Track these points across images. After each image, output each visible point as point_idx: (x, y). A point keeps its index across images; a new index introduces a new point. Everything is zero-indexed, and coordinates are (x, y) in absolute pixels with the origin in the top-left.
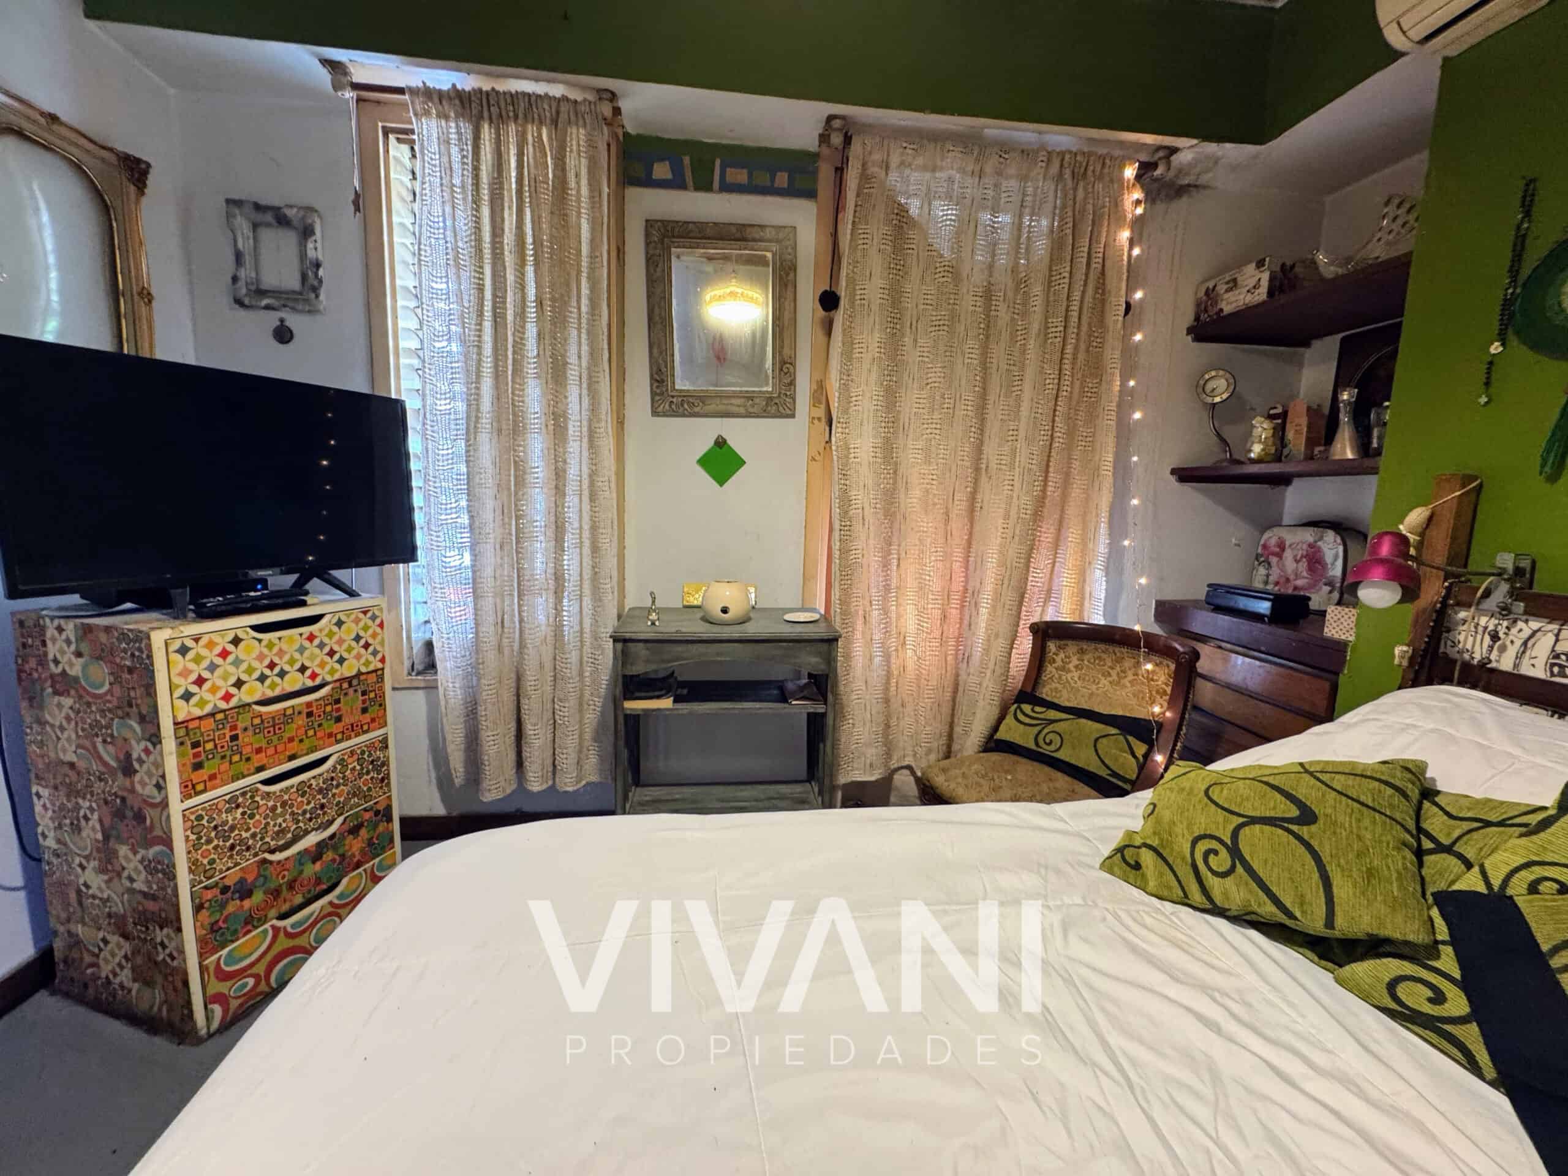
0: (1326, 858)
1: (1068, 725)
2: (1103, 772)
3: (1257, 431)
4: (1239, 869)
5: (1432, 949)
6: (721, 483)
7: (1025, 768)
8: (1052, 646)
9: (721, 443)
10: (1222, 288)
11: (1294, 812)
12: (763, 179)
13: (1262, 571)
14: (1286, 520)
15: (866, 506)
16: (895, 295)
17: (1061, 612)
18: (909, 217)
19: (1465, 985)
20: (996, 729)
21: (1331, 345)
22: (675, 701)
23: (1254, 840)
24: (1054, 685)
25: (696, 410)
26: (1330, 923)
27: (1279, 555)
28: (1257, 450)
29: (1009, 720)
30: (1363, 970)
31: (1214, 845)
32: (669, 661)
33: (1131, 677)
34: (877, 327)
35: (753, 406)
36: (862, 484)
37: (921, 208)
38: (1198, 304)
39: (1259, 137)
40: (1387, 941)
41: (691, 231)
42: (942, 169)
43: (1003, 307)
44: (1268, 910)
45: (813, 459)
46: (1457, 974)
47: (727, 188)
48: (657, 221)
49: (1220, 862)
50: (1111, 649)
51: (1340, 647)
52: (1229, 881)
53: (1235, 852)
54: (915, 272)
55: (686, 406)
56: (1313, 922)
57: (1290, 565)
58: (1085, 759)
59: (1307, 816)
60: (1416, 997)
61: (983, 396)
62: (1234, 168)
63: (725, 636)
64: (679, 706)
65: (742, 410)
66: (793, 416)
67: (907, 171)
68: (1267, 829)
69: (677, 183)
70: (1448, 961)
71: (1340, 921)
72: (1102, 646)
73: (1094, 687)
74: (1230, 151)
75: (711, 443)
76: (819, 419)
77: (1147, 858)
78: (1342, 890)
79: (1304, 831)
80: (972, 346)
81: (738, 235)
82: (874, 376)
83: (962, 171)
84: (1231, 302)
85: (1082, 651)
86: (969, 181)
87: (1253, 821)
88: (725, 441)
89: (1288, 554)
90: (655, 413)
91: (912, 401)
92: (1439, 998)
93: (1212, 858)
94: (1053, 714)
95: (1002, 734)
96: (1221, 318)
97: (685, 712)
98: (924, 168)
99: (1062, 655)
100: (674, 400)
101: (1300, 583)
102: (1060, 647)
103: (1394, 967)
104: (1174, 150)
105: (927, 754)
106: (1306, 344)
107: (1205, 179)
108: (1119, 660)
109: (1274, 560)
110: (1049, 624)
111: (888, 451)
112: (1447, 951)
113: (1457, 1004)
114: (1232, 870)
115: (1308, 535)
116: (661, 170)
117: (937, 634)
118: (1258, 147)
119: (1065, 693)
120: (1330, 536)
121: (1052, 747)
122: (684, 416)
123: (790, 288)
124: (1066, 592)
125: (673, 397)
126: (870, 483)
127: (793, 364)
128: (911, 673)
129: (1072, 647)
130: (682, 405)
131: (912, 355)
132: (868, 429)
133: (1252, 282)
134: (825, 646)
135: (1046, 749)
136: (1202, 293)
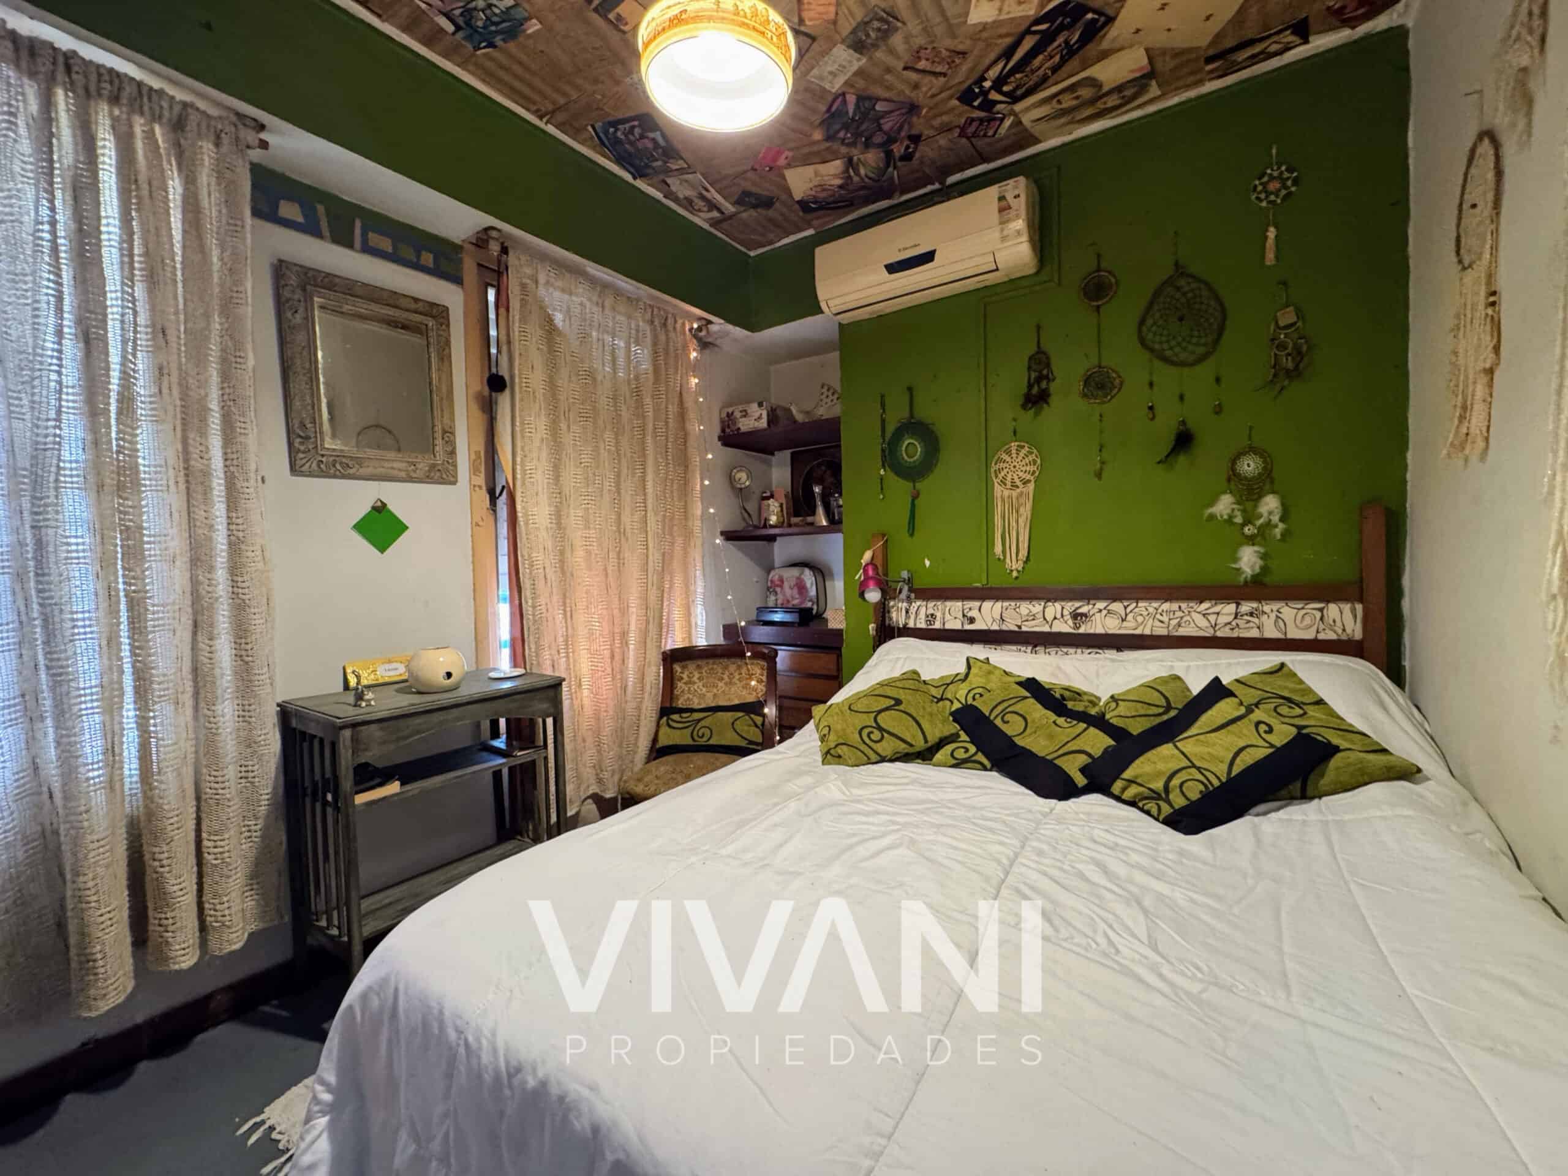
0: (915, 715)
1: (711, 720)
2: (744, 744)
3: (772, 508)
4: (886, 735)
5: (957, 735)
6: (382, 550)
7: (699, 759)
8: (677, 668)
9: (380, 508)
10: (737, 414)
11: (893, 702)
12: (409, 254)
13: (773, 598)
14: (777, 564)
15: (548, 565)
16: (552, 386)
17: (676, 641)
18: (555, 326)
19: (972, 742)
20: (655, 740)
21: (787, 454)
22: (402, 784)
23: (885, 720)
24: (686, 697)
25: (351, 471)
26: (926, 741)
27: (781, 586)
28: (773, 519)
29: (664, 730)
30: (941, 755)
31: (870, 729)
33: (737, 677)
34: (543, 412)
35: (415, 471)
36: (541, 547)
37: (564, 321)
38: (722, 421)
39: (752, 328)
40: (946, 738)
41: (335, 285)
42: (577, 295)
43: (624, 408)
44: (902, 747)
45: (477, 525)
46: (968, 739)
47: (368, 249)
48: (296, 265)
49: (876, 735)
50: (717, 661)
51: (839, 633)
52: (884, 743)
53: (880, 729)
54: (564, 372)
55: (338, 466)
56: (920, 744)
57: (788, 592)
58: (730, 739)
59: (898, 702)
60: (960, 754)
61: (618, 475)
62: (735, 340)
63: (445, 703)
64: (408, 787)
65: (403, 474)
66: (454, 483)
67: (551, 290)
68: (887, 713)
69: (311, 228)
70: (964, 736)
71: (929, 738)
72: (711, 661)
73: (715, 690)
74: (738, 332)
75: (366, 508)
76: (480, 487)
77: (843, 750)
78: (926, 726)
79: (901, 707)
80: (608, 435)
81: (391, 302)
82: (544, 454)
83: (590, 300)
84: (746, 425)
85: (699, 667)
86: (595, 309)
87: (880, 712)
88: (384, 505)
89: (786, 585)
90: (295, 470)
91: (572, 477)
92: (967, 750)
93: (872, 736)
94: (697, 716)
95: (663, 741)
96: (739, 433)
97: (416, 792)
98: (563, 290)
99: (686, 673)
100: (324, 459)
101: (796, 602)
102: (683, 668)
103: (949, 748)
104: (710, 322)
105: (612, 776)
106: (773, 454)
107: (718, 342)
108: (726, 668)
109: (778, 590)
110: (673, 651)
111: (558, 516)
112: (962, 733)
113: (973, 749)
114: (883, 737)
115: (795, 572)
116: (289, 210)
117: (609, 670)
118: (749, 333)
119: (696, 701)
120: (807, 572)
121: (705, 739)
122: (335, 477)
123: (446, 363)
124: (677, 625)
125: (323, 456)
126: (549, 544)
127: (453, 433)
128: (588, 711)
129: (692, 666)
130: (334, 466)
131: (567, 439)
132: (544, 498)
133: (757, 415)
134: (551, 693)
135: (702, 741)
136: (724, 415)
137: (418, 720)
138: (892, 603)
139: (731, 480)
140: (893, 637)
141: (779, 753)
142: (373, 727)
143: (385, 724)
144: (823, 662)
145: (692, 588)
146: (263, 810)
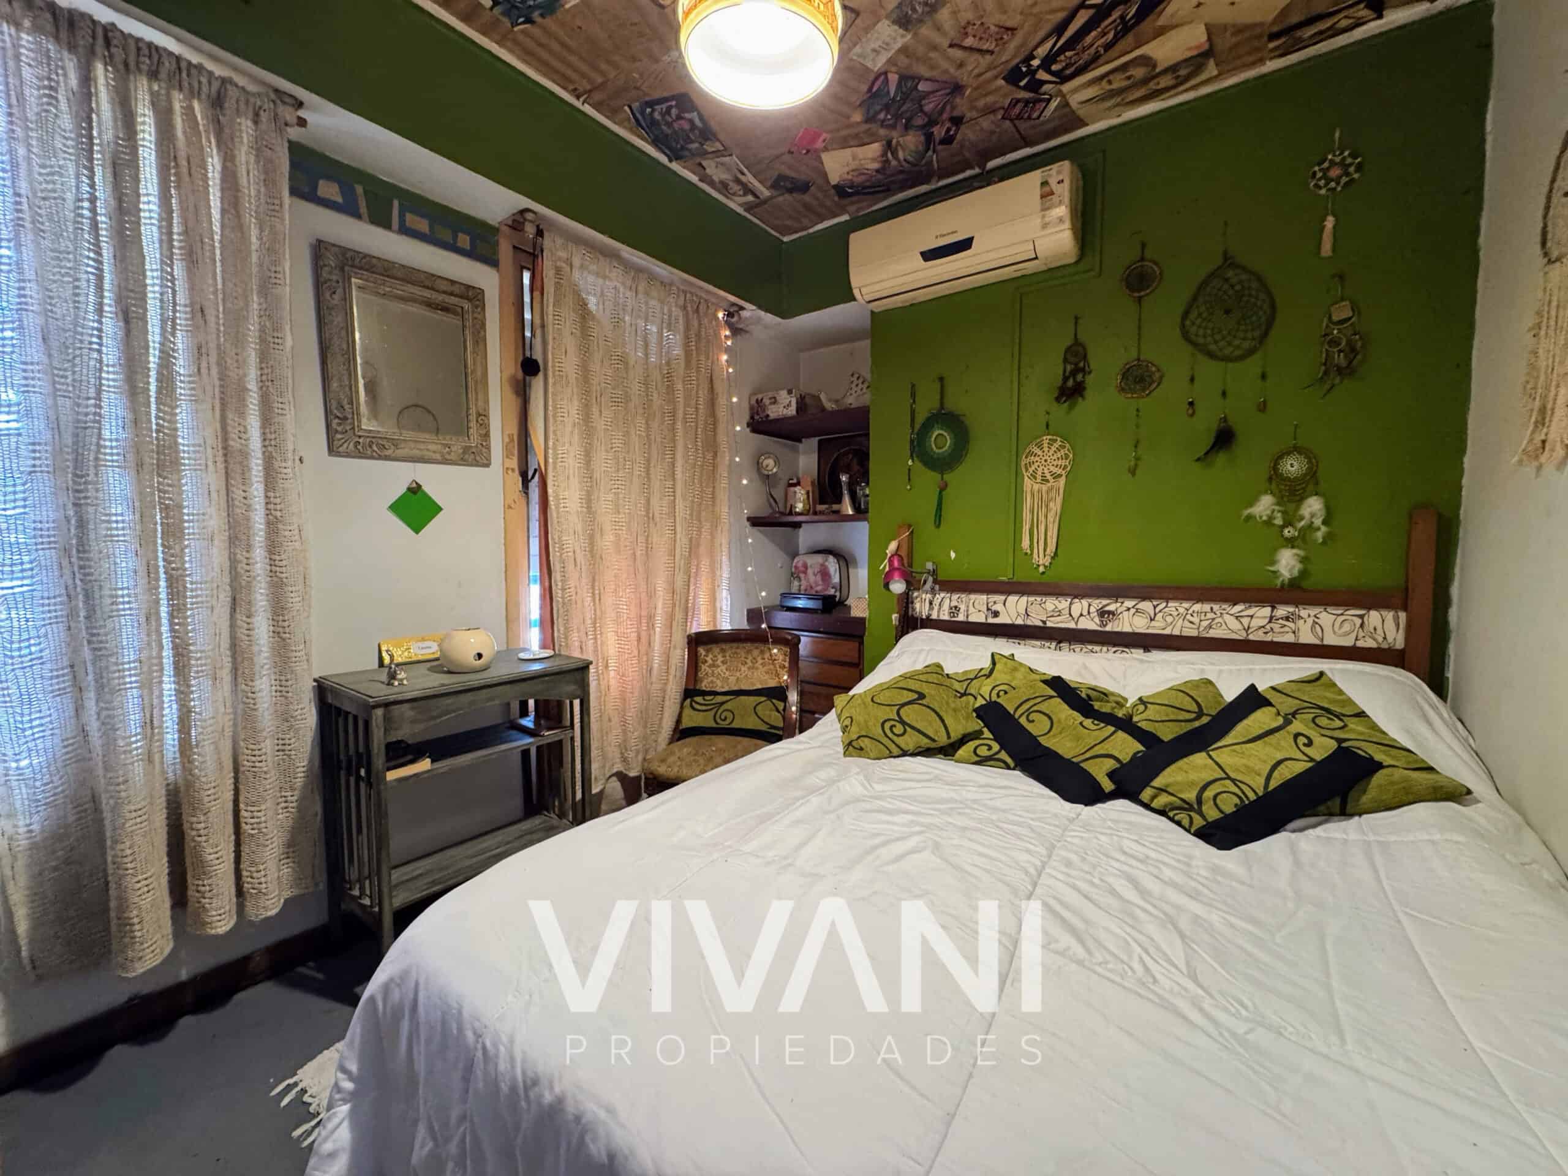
0: (938, 710)
1: (733, 704)
2: (764, 728)
3: (799, 495)
4: (908, 729)
5: (981, 732)
6: (417, 532)
7: (721, 741)
8: (701, 651)
9: (415, 490)
10: (767, 401)
11: (916, 696)
12: (446, 235)
13: (796, 583)
14: (802, 550)
15: (578, 551)
16: (584, 369)
17: (700, 624)
18: (588, 310)
19: (996, 739)
20: (679, 721)
21: (815, 441)
22: (433, 761)
23: (908, 714)
24: (710, 679)
25: (388, 453)
26: (949, 737)
27: (805, 573)
28: (800, 507)
29: (687, 711)
30: (964, 751)
31: (893, 723)
32: (440, 716)
33: (760, 661)
34: (575, 397)
35: (449, 453)
36: (571, 531)
37: (597, 304)
38: (752, 408)
39: (783, 314)
40: (969, 734)
41: (374, 266)
42: (611, 280)
43: (655, 395)
44: (925, 742)
45: (510, 507)
46: (991, 736)
47: (405, 231)
48: (334, 245)
49: (899, 729)
50: (741, 645)
51: (861, 621)
52: (906, 736)
53: (902, 722)
54: (597, 356)
55: (375, 448)
56: (942, 740)
57: (812, 578)
58: (752, 723)
59: (922, 696)
60: (983, 751)
61: (648, 460)
62: (766, 327)
63: (476, 684)
64: (438, 765)
65: (438, 457)
66: (488, 465)
67: (585, 274)
68: (910, 706)
69: (349, 209)
70: (987, 734)
71: (952, 734)
72: (735, 645)
73: (738, 674)
74: (769, 318)
75: (403, 490)
76: (513, 470)
77: (865, 743)
78: (949, 721)
79: (924, 702)
80: (640, 421)
81: (427, 283)
82: (576, 437)
83: (623, 284)
84: (775, 412)
85: (723, 651)
86: (628, 294)
87: (903, 705)
88: (419, 486)
89: (810, 571)
90: (332, 450)
91: (602, 461)
92: (990, 748)
93: (895, 730)
94: (720, 699)
95: (686, 723)
96: (767, 420)
97: (446, 769)
98: (597, 274)
99: (710, 656)
100: (361, 440)
101: (819, 588)
102: (708, 651)
103: (971, 745)
104: (742, 308)
105: (636, 756)
106: (800, 441)
107: (750, 328)
108: (749, 652)
109: (802, 576)
110: (699, 635)
111: (588, 501)
112: (985, 730)
113: (996, 747)
114: (905, 731)
115: (819, 559)
116: (328, 189)
117: (636, 653)
118: (778, 319)
119: (719, 683)
120: (831, 559)
121: (728, 721)
122: (372, 458)
123: (481, 346)
124: (703, 609)
125: (360, 437)
126: (579, 528)
127: (486, 416)
128: (614, 692)
129: (716, 649)
130: (370, 447)
131: (600, 424)
132: (575, 482)
133: (787, 401)
134: (578, 675)
135: (724, 724)
136: (753, 402)
137: (449, 701)
138: (916, 594)
139: (758, 465)
140: (915, 628)
141: (800, 742)
142: (406, 706)
143: (415, 704)
144: (845, 649)
145: (718, 573)
146: (299, 782)
